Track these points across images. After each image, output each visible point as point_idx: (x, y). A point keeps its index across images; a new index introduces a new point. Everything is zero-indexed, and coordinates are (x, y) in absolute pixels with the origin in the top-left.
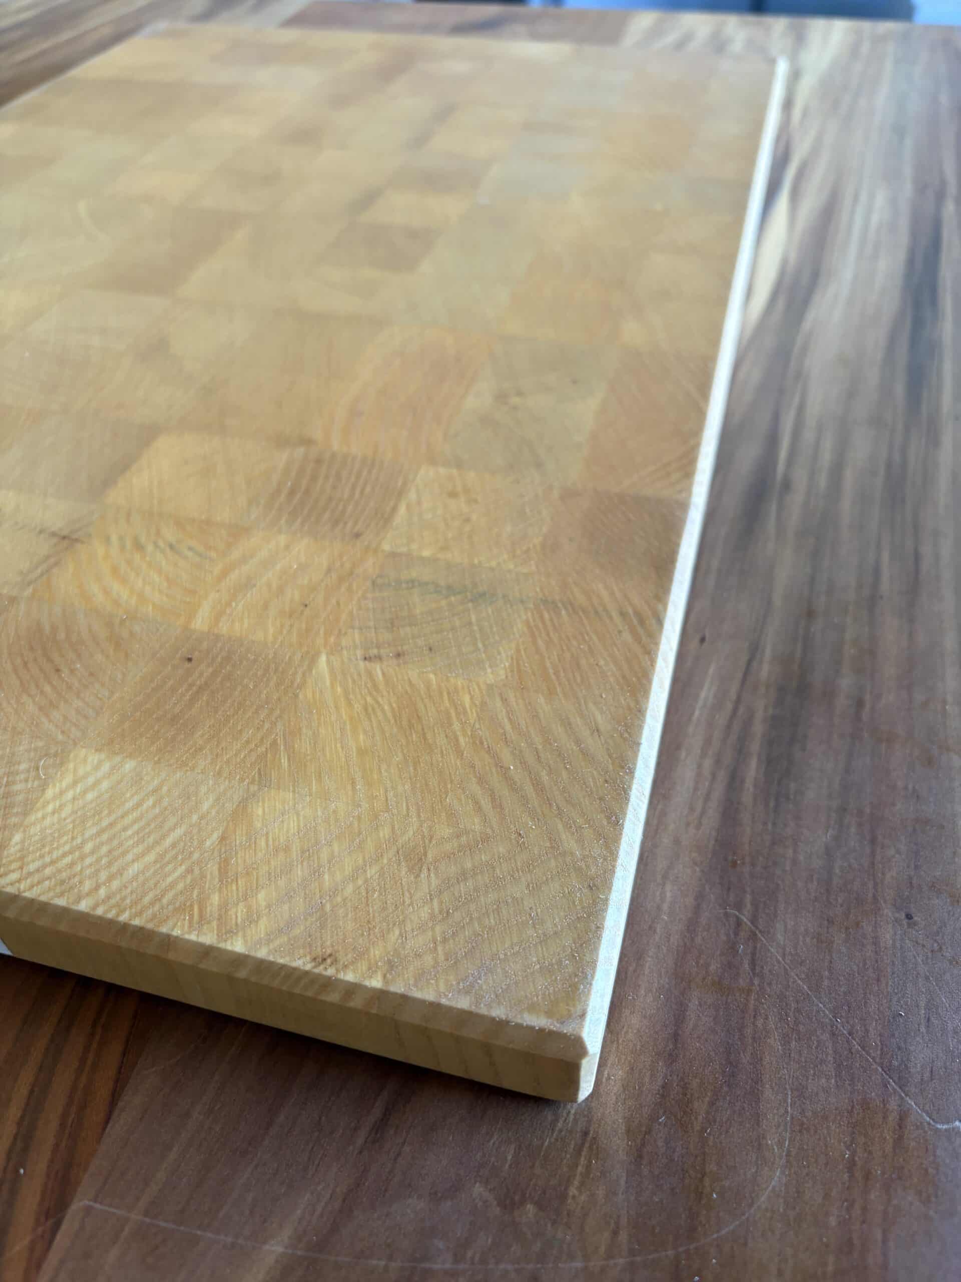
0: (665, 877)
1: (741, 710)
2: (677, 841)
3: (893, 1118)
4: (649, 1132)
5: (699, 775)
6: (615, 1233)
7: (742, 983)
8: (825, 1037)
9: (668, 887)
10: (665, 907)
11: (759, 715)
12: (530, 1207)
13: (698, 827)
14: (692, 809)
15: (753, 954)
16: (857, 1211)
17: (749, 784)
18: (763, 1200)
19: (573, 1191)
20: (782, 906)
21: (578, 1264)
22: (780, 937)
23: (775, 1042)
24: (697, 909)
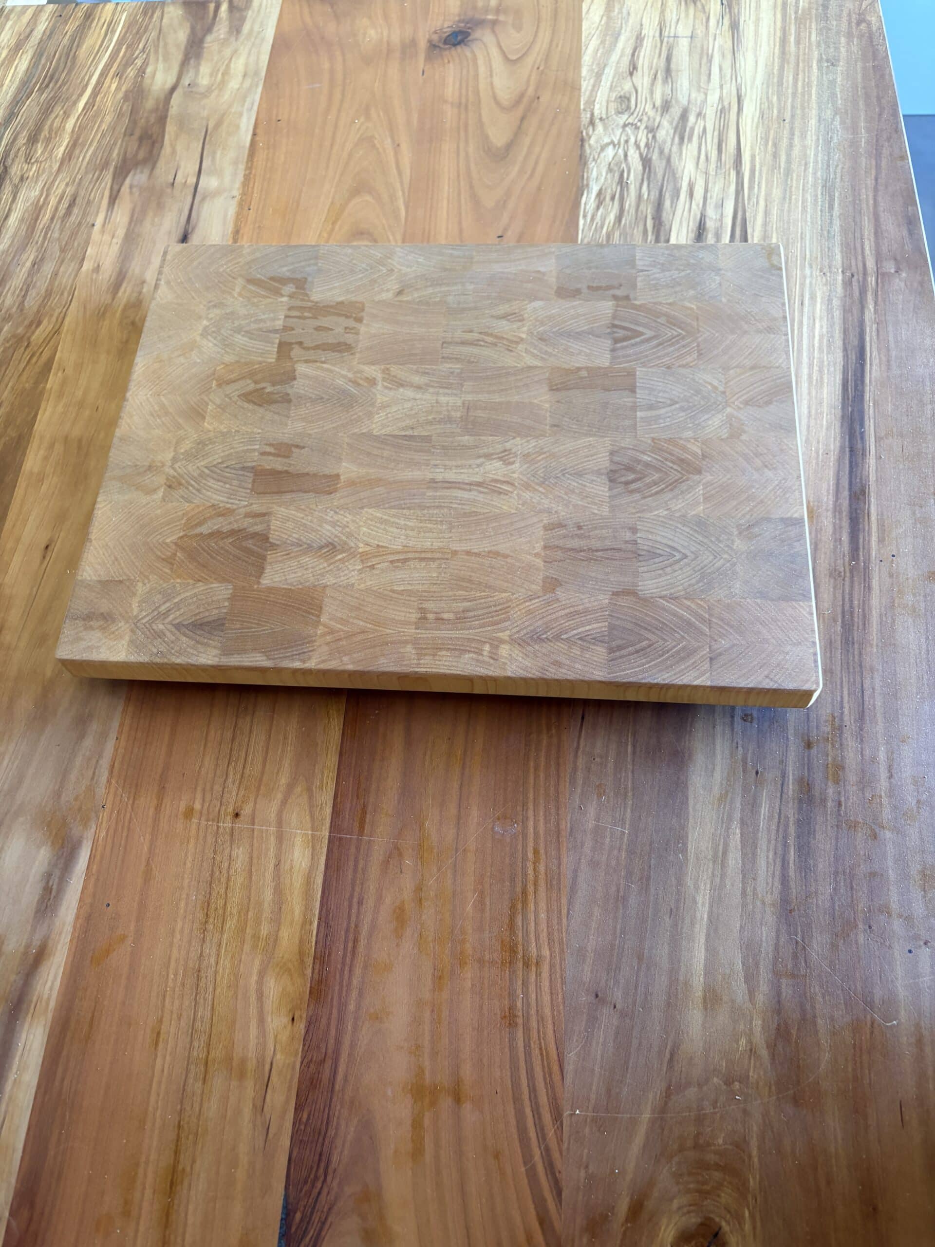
0: (761, 924)
1: (783, 818)
2: (763, 903)
3: (869, 1023)
4: (775, 1045)
5: (768, 863)
6: (770, 1088)
7: (803, 972)
8: (840, 992)
9: (763, 928)
10: (764, 939)
11: (792, 819)
12: (736, 1083)
13: (772, 894)
14: (767, 883)
15: (805, 957)
16: (858, 1064)
17: (791, 865)
18: (823, 1066)
19: (751, 1074)
20: (814, 930)
21: (759, 1101)
22: (815, 946)
23: (819, 998)
24: (778, 937)
